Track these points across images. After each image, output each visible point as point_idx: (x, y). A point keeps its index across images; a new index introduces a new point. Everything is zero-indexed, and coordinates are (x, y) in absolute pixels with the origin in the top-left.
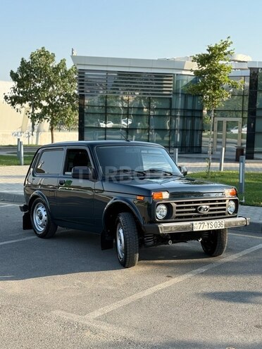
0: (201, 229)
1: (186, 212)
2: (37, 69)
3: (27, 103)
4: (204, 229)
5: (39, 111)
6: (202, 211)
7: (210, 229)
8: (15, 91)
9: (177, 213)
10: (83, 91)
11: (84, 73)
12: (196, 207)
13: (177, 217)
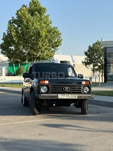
0: (63, 98)
1: (57, 90)
2: (95, 50)
3: (92, 64)
4: (64, 98)
5: (96, 67)
6: (66, 90)
7: (68, 98)
8: (86, 59)
9: (52, 90)
10: (106, 56)
11: (106, 48)
12: (63, 88)
13: (52, 92)
